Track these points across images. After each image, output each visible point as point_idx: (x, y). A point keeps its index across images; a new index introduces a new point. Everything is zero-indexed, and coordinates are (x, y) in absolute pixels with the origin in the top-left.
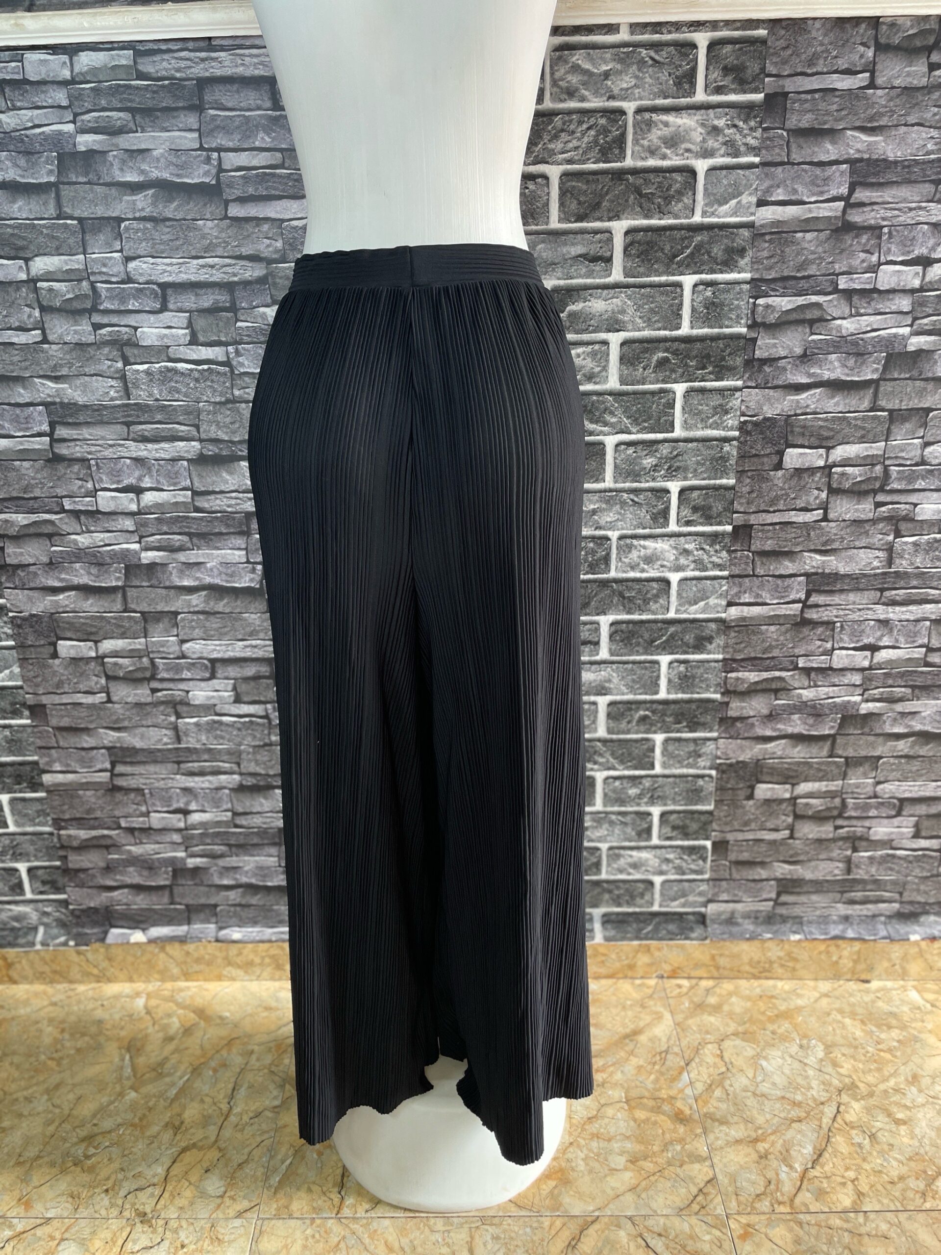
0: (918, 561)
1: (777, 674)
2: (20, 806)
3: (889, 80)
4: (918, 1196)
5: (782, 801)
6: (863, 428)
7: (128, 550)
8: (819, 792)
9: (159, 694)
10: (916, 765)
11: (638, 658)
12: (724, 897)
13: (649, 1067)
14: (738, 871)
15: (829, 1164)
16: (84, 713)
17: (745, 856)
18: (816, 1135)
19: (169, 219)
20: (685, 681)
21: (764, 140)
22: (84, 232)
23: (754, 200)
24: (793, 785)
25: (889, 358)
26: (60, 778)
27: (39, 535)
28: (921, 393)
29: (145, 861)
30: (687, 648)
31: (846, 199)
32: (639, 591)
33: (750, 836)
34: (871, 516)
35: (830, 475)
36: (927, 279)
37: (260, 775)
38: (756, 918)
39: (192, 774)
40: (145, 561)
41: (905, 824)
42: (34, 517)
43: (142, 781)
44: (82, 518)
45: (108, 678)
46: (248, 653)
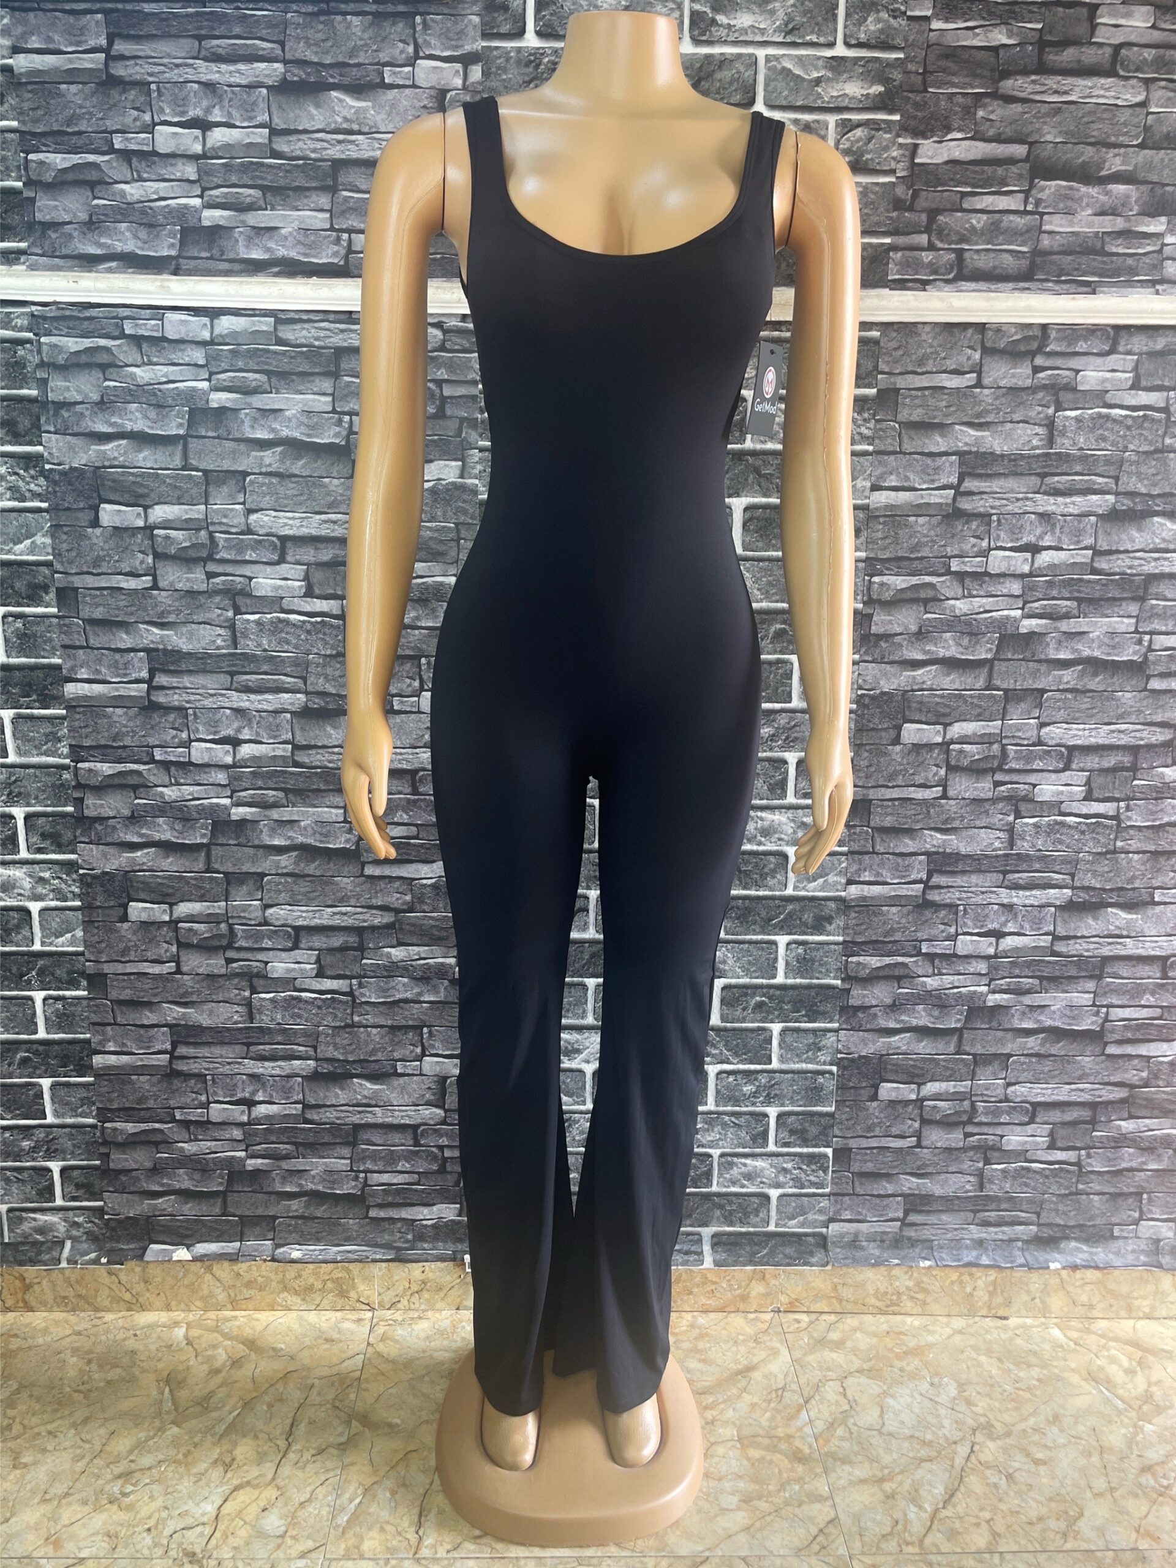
0: (1040, 843)
1: (900, 959)
2: (62, 1092)
3: (995, 380)
4: (1058, 1537)
5: (907, 1103)
6: (980, 707)
7: (217, 805)
8: (947, 1092)
9: (235, 965)
10: (1047, 1066)
11: (754, 937)
12: (847, 1215)
13: (764, 1405)
14: (861, 1184)
15: (961, 1503)
16: (148, 984)
17: (869, 1167)
18: (947, 1474)
19: (296, 476)
20: (803, 964)
21: (876, 430)
22: (207, 484)
23: (868, 484)
24: (919, 1085)
25: (1002, 638)
26: (112, 1060)
27: (123, 787)
28: (1035, 674)
29: (199, 1162)
30: (805, 929)
31: (956, 488)
32: (756, 865)
33: (874, 1143)
34: (990, 795)
35: (948, 752)
36: (1036, 565)
37: (338, 1060)
38: (882, 1241)
39: (262, 1058)
40: (234, 818)
41: (1038, 1132)
42: (120, 767)
43: (205, 1065)
44: (173, 769)
45: (181, 945)
46: (337, 921)
